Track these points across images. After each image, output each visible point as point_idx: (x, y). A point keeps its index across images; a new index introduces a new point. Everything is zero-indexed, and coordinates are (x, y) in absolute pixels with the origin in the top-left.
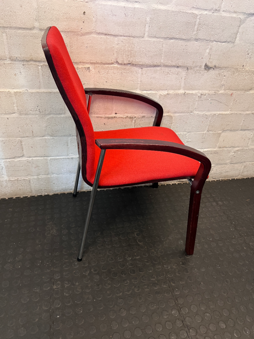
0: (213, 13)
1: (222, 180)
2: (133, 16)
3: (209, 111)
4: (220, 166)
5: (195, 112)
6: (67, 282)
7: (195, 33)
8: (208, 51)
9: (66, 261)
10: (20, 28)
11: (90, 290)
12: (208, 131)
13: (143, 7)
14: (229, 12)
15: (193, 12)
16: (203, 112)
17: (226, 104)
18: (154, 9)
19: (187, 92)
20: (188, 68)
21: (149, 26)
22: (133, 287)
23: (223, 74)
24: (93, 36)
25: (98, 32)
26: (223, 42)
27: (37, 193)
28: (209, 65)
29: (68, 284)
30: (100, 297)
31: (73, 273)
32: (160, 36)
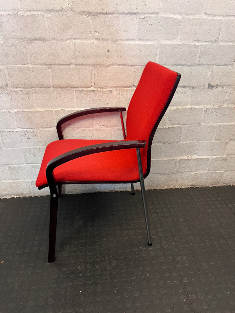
0: (212, 43)
1: (233, 185)
2: (145, 51)
3: (215, 122)
4: (229, 172)
5: (202, 124)
6: (89, 265)
7: (197, 60)
8: (210, 73)
9: (90, 247)
10: (61, 65)
11: (109, 272)
12: (215, 140)
13: (154, 44)
14: (227, 41)
15: (195, 44)
16: (210, 123)
17: (231, 116)
18: (162, 44)
19: (194, 107)
20: (193, 88)
21: (159, 57)
22: (146, 273)
23: (225, 91)
24: (115, 67)
25: (119, 63)
26: (223, 65)
27: (69, 192)
28: (212, 84)
29: (90, 266)
30: (117, 279)
31: (95, 257)
32: (168, 64)
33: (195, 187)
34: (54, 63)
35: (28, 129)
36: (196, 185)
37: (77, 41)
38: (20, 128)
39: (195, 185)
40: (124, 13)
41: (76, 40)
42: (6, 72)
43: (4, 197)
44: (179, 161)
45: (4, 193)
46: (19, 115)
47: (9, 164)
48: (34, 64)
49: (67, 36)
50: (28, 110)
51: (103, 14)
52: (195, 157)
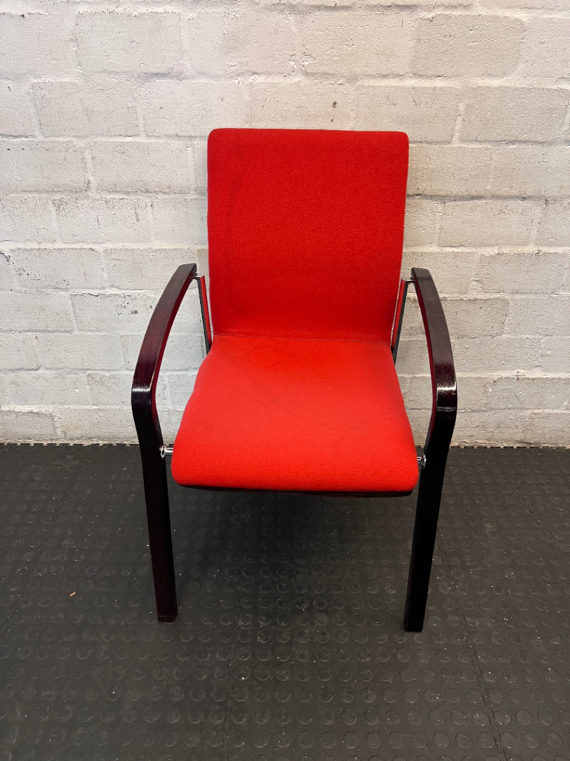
2: (430, 103)
5: (562, 293)
6: (264, 618)
7: (564, 128)
9: (266, 577)
11: (308, 640)
13: (452, 86)
15: (563, 88)
18: (475, 86)
19: (544, 249)
20: (546, 200)
21: (464, 120)
29: (265, 622)
30: (326, 658)
31: (277, 602)
32: (486, 139)
33: (528, 447)
34: (199, 134)
35: (134, 292)
36: (532, 442)
37: (259, 79)
38: (117, 287)
39: (528, 441)
40: (382, 6)
41: (256, 75)
42: (88, 155)
43: (75, 443)
44: (495, 381)
45: (77, 433)
46: (114, 257)
47: (88, 369)
48: (153, 136)
49: (235, 66)
50: (135, 246)
51: (328, 8)
52: (537, 374)
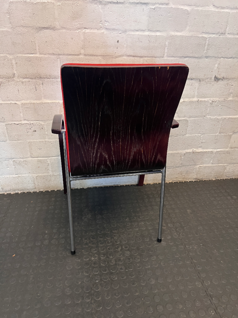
0: (220, 35)
1: (235, 178)
2: (154, 42)
3: (220, 115)
4: (232, 165)
5: (208, 116)
6: (102, 256)
7: (205, 52)
8: (216, 66)
9: (101, 239)
10: (70, 55)
11: (123, 262)
12: (220, 133)
13: (163, 35)
14: (234, 34)
15: (203, 36)
16: (215, 116)
17: (235, 109)
18: (172, 35)
19: (200, 99)
20: (200, 80)
21: (168, 49)
22: (160, 261)
23: (230, 83)
24: (124, 58)
25: (128, 54)
26: (230, 58)
27: (74, 187)
28: (219, 77)
29: (104, 257)
30: (132, 268)
31: (107, 249)
32: (177, 56)
33: (199, 181)
34: (63, 53)
35: (34, 122)
36: (200, 178)
37: (87, 31)
38: (27, 120)
39: (198, 178)
40: (135, 3)
41: (86, 29)
42: (14, 62)
43: (7, 193)
44: (184, 154)
45: (8, 188)
46: (26, 107)
47: (13, 158)
48: (43, 54)
49: (77, 25)
50: (35, 102)
51: (114, 3)
52: (200, 150)
